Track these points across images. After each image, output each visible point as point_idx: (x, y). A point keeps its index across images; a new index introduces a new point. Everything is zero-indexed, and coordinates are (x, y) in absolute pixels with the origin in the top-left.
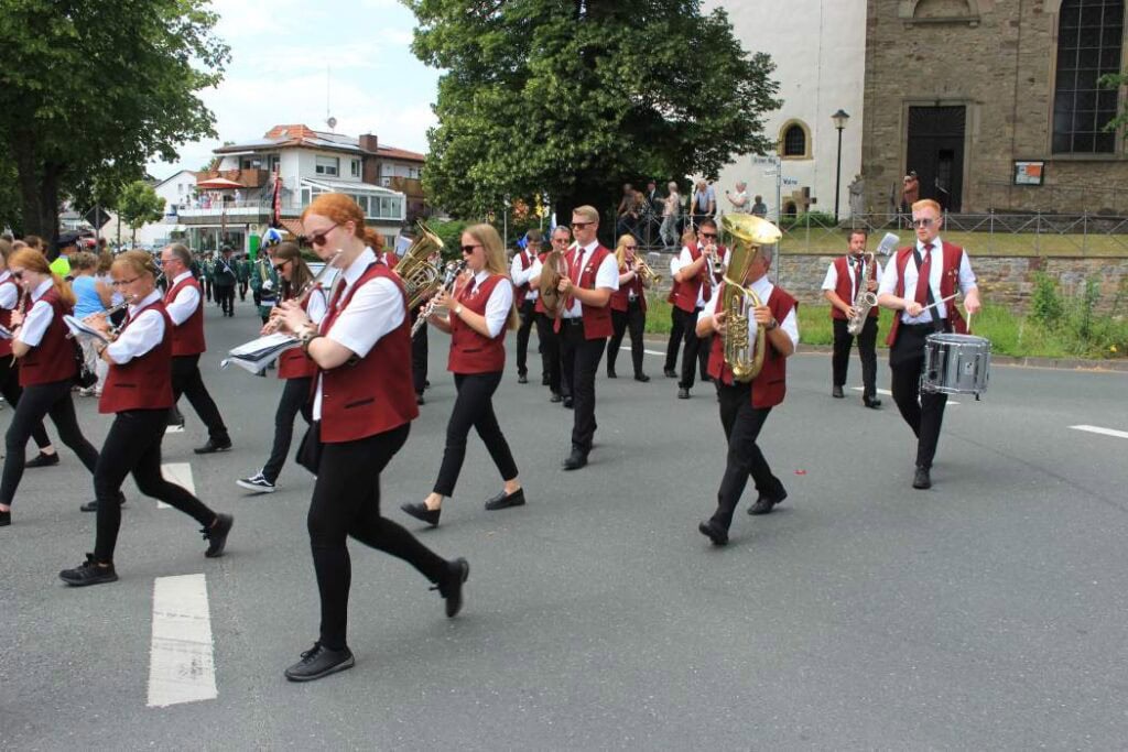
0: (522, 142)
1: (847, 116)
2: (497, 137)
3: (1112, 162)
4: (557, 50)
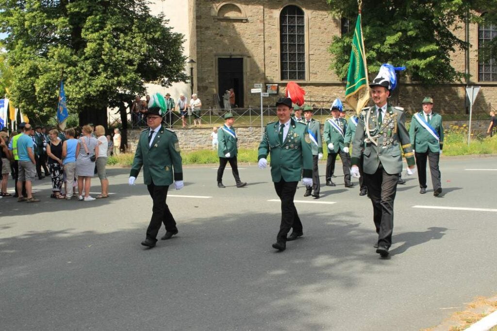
1: (194, 62)
3: (304, 84)
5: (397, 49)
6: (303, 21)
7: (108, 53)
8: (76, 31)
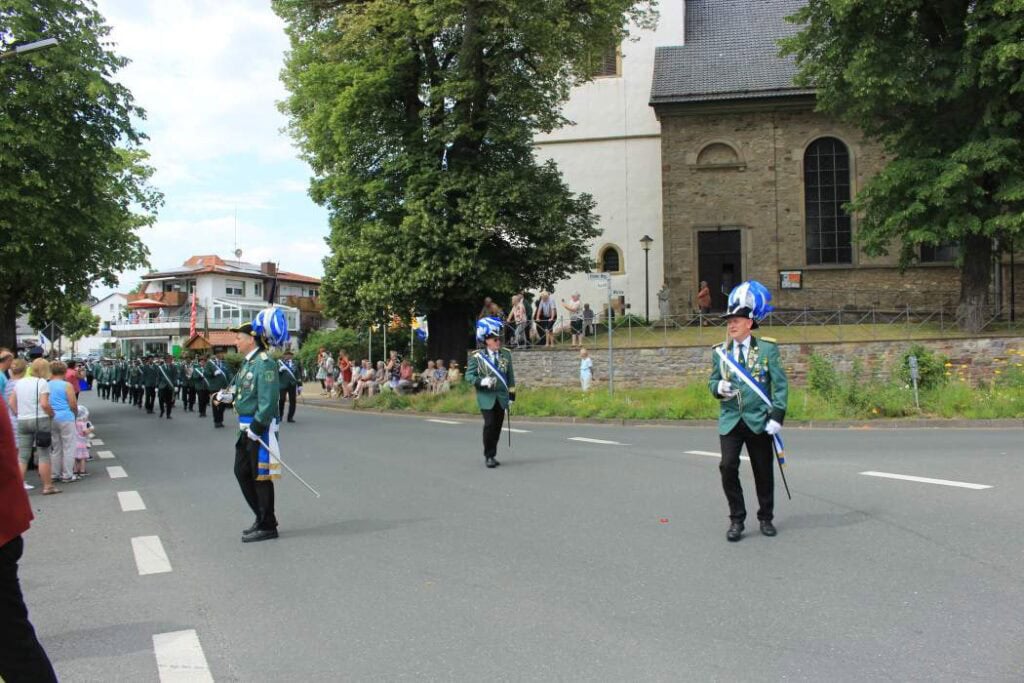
0: (398, 266)
1: (651, 240)
2: (379, 262)
3: (850, 270)
4: (426, 194)
6: (846, 163)
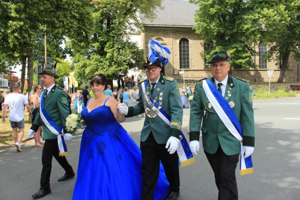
5: (233, 55)
6: (188, 45)
7: (116, 57)
8: (103, 48)
